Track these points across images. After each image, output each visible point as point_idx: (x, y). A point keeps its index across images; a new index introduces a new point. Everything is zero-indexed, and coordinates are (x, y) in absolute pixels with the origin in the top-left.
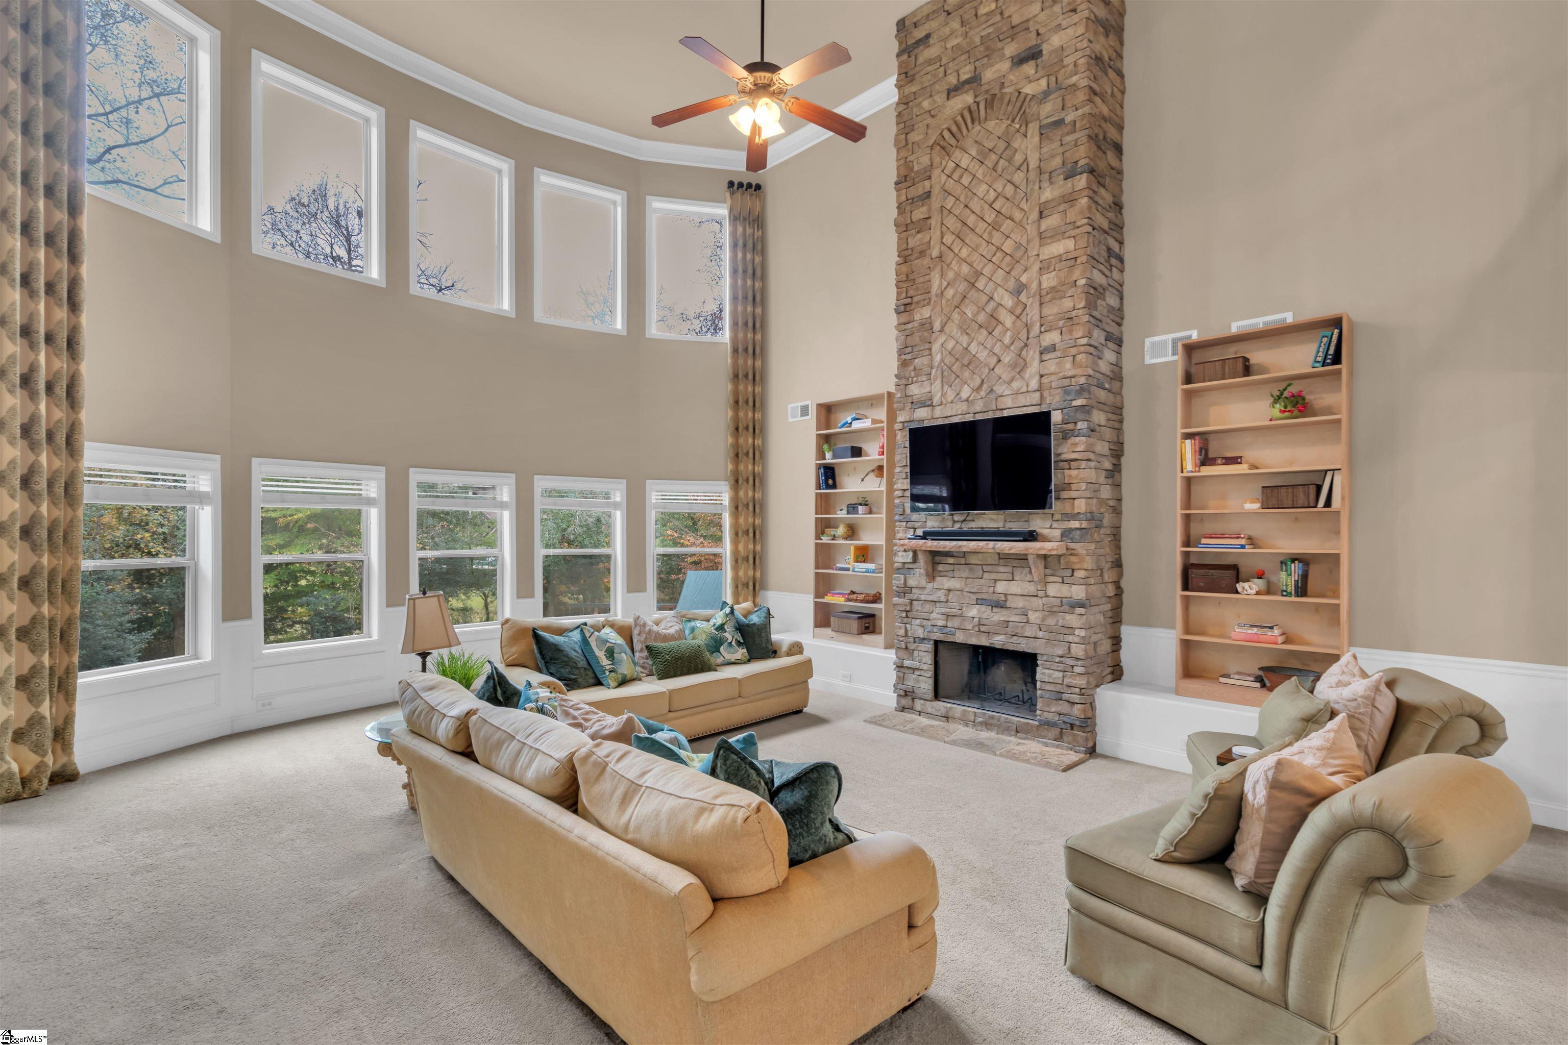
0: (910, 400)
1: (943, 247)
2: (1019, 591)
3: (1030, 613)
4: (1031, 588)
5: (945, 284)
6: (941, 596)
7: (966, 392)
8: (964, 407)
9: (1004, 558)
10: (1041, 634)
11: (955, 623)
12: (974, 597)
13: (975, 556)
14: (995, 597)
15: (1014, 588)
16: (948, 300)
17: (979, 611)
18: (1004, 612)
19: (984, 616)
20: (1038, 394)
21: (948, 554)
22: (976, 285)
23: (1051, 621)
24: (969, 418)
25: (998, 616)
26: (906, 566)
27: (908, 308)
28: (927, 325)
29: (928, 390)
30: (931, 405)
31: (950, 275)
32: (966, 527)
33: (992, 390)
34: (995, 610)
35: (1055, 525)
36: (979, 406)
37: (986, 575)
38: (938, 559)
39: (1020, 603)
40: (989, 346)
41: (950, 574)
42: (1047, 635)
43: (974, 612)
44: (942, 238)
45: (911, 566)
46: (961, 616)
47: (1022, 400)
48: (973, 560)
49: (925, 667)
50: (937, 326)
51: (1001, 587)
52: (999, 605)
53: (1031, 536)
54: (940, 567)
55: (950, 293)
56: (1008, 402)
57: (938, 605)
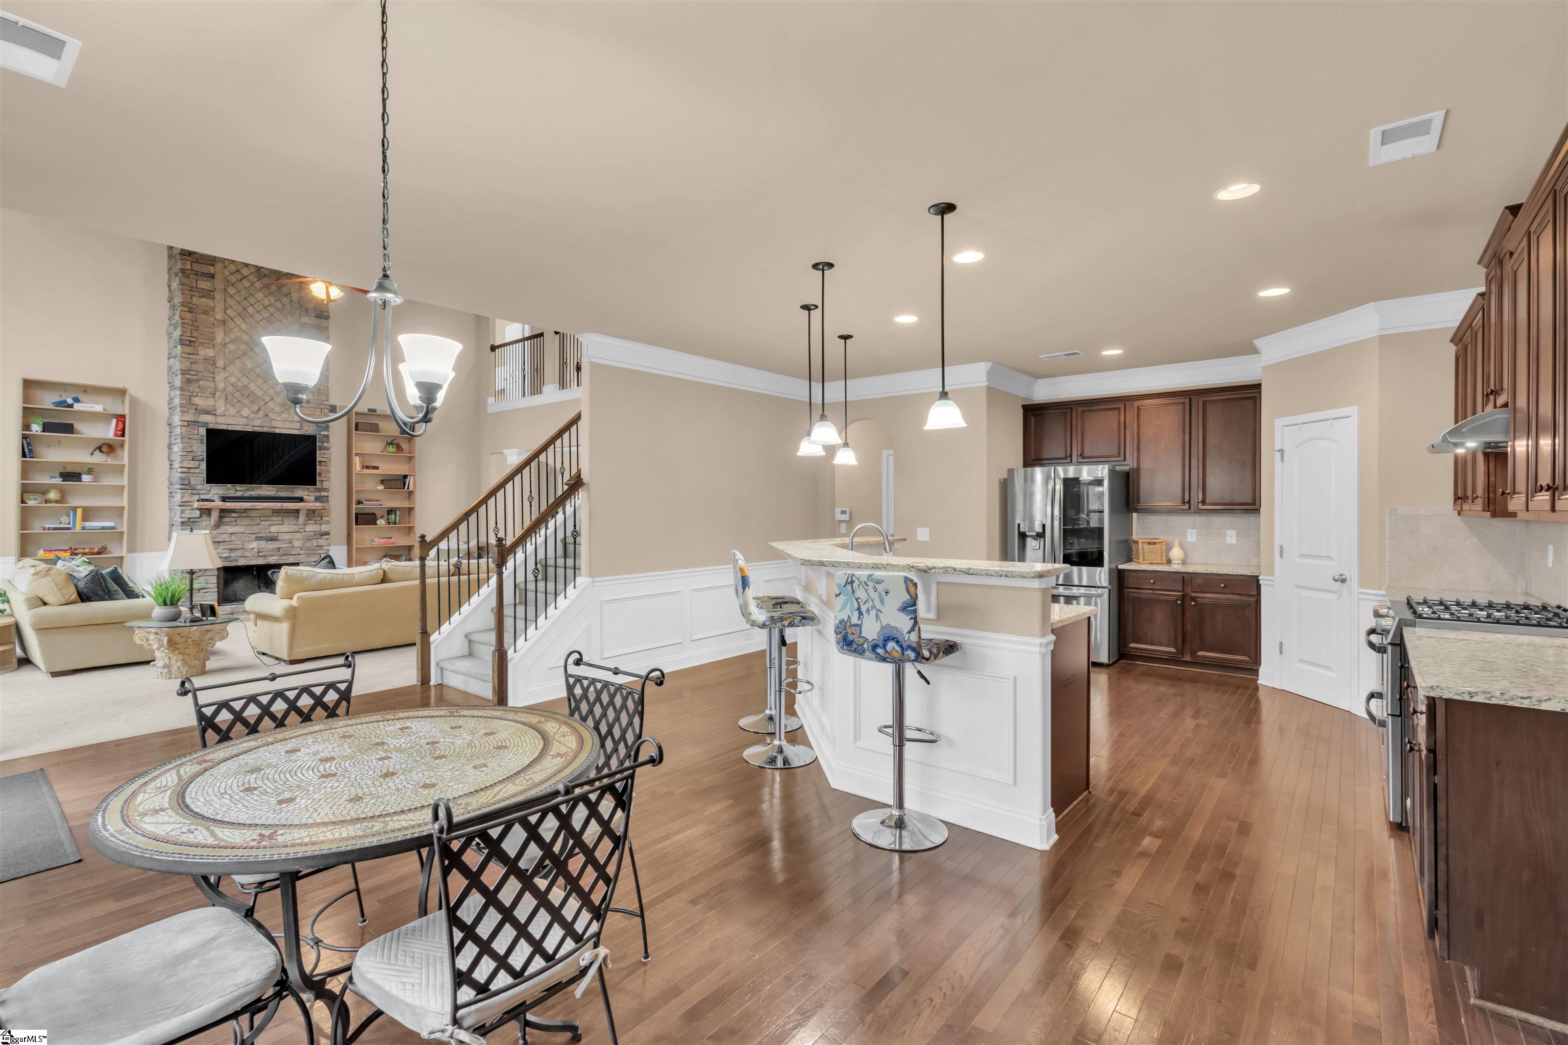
0: (195, 407)
1: (226, 316)
2: (287, 530)
3: (294, 542)
4: (296, 528)
5: (228, 340)
6: (225, 537)
7: (245, 412)
8: (245, 421)
9: (276, 512)
10: (302, 552)
11: (239, 553)
12: (254, 536)
13: (255, 512)
14: (270, 535)
15: (284, 528)
16: (230, 352)
17: (258, 544)
18: (276, 542)
19: (262, 546)
20: (299, 424)
21: (233, 511)
22: (254, 350)
23: (308, 544)
24: (249, 429)
25: (271, 546)
26: (191, 520)
27: (192, 344)
28: (211, 361)
29: (212, 403)
30: (215, 415)
31: (233, 336)
32: (247, 494)
33: (267, 415)
34: (269, 542)
35: (311, 494)
36: (257, 422)
37: (262, 523)
38: (223, 514)
39: (287, 536)
40: (264, 389)
41: (234, 523)
42: (306, 552)
43: (254, 545)
44: (225, 310)
45: (197, 520)
46: (243, 548)
47: (288, 425)
48: (253, 514)
49: (211, 586)
50: (220, 363)
51: (274, 529)
52: (274, 539)
53: (301, 500)
54: (226, 520)
55: (232, 347)
56: (279, 425)
57: (221, 544)
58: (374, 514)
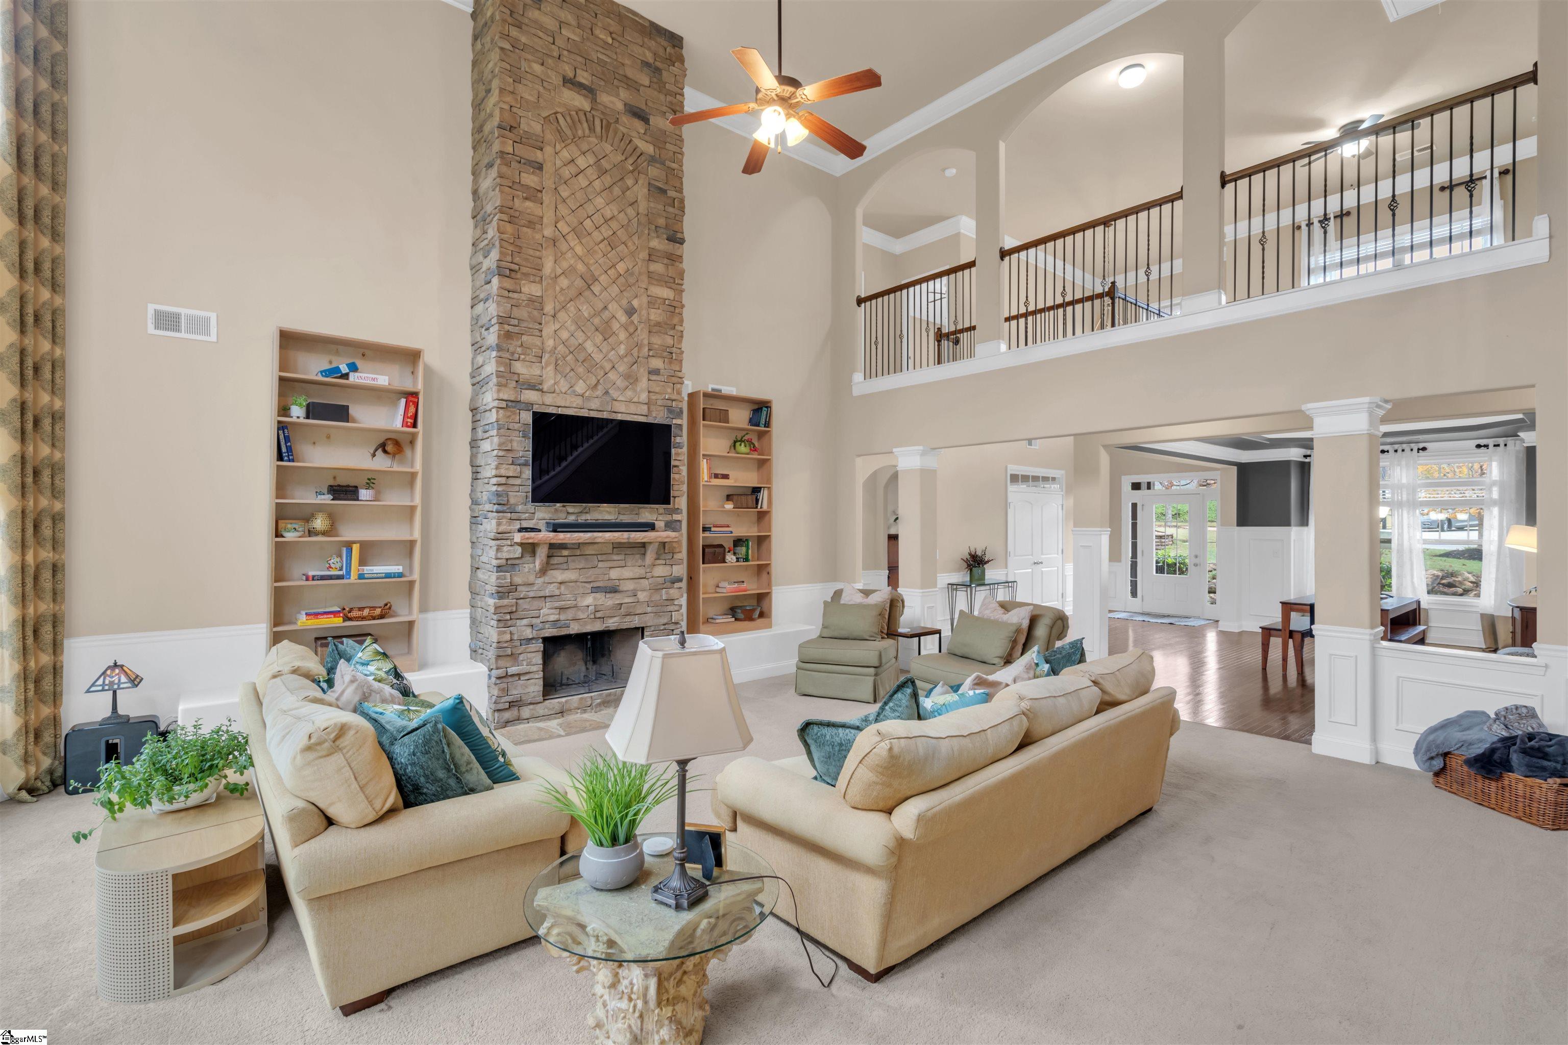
0: (516, 377)
1: (557, 232)
2: (631, 575)
3: (639, 593)
4: (640, 572)
5: (559, 271)
6: (551, 589)
7: (580, 387)
8: (578, 401)
9: (618, 547)
10: (649, 609)
11: (570, 614)
12: (589, 586)
13: (591, 547)
14: (610, 584)
15: (627, 573)
16: (562, 289)
17: (595, 599)
18: (617, 596)
19: (600, 602)
20: (645, 407)
21: (563, 546)
22: (592, 287)
23: (656, 597)
24: (584, 413)
25: (610, 601)
26: (509, 562)
27: (513, 274)
28: (537, 303)
29: (538, 372)
30: (541, 390)
31: (565, 265)
32: (582, 519)
33: (607, 393)
34: (608, 595)
35: (660, 518)
36: (595, 404)
37: (601, 565)
38: (555, 552)
39: (629, 586)
40: (604, 351)
41: (565, 566)
42: (654, 609)
43: (589, 600)
44: (556, 223)
45: (517, 562)
46: (576, 606)
47: (633, 409)
48: (589, 550)
49: (534, 668)
50: (549, 308)
51: (614, 574)
52: (614, 590)
53: (651, 527)
54: (555, 560)
55: (564, 282)
56: (621, 407)
57: (548, 599)
58: (721, 546)
